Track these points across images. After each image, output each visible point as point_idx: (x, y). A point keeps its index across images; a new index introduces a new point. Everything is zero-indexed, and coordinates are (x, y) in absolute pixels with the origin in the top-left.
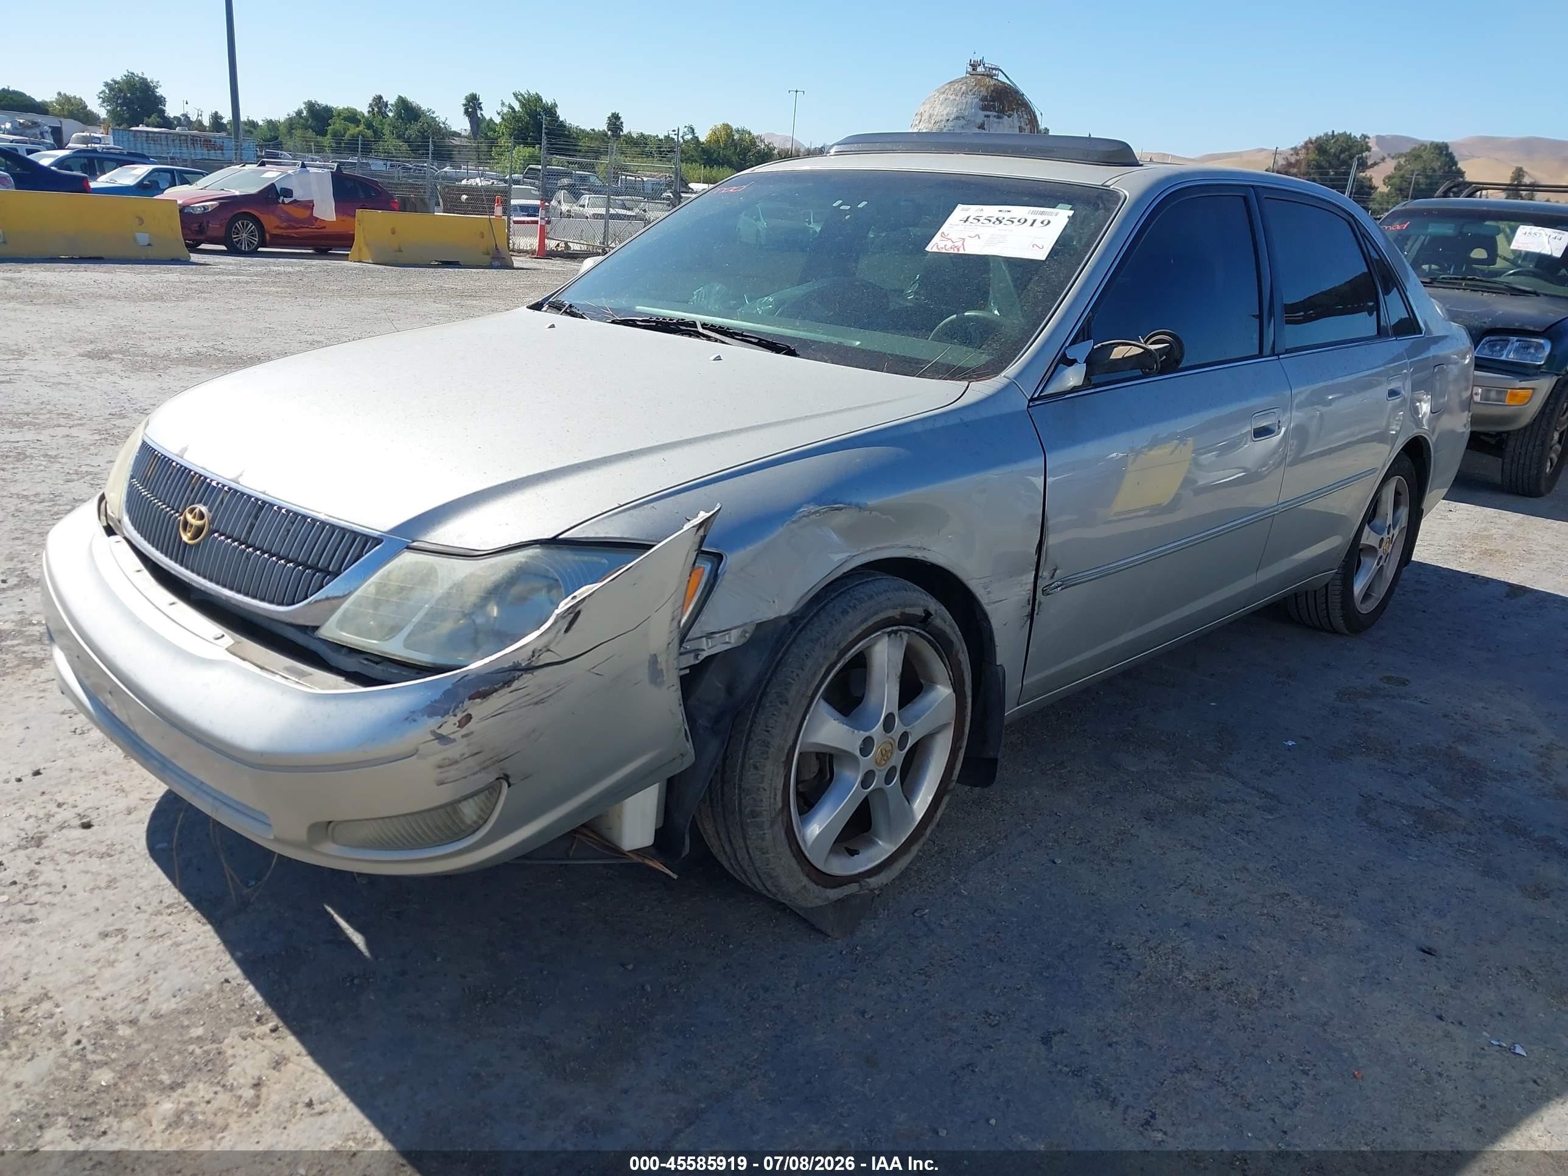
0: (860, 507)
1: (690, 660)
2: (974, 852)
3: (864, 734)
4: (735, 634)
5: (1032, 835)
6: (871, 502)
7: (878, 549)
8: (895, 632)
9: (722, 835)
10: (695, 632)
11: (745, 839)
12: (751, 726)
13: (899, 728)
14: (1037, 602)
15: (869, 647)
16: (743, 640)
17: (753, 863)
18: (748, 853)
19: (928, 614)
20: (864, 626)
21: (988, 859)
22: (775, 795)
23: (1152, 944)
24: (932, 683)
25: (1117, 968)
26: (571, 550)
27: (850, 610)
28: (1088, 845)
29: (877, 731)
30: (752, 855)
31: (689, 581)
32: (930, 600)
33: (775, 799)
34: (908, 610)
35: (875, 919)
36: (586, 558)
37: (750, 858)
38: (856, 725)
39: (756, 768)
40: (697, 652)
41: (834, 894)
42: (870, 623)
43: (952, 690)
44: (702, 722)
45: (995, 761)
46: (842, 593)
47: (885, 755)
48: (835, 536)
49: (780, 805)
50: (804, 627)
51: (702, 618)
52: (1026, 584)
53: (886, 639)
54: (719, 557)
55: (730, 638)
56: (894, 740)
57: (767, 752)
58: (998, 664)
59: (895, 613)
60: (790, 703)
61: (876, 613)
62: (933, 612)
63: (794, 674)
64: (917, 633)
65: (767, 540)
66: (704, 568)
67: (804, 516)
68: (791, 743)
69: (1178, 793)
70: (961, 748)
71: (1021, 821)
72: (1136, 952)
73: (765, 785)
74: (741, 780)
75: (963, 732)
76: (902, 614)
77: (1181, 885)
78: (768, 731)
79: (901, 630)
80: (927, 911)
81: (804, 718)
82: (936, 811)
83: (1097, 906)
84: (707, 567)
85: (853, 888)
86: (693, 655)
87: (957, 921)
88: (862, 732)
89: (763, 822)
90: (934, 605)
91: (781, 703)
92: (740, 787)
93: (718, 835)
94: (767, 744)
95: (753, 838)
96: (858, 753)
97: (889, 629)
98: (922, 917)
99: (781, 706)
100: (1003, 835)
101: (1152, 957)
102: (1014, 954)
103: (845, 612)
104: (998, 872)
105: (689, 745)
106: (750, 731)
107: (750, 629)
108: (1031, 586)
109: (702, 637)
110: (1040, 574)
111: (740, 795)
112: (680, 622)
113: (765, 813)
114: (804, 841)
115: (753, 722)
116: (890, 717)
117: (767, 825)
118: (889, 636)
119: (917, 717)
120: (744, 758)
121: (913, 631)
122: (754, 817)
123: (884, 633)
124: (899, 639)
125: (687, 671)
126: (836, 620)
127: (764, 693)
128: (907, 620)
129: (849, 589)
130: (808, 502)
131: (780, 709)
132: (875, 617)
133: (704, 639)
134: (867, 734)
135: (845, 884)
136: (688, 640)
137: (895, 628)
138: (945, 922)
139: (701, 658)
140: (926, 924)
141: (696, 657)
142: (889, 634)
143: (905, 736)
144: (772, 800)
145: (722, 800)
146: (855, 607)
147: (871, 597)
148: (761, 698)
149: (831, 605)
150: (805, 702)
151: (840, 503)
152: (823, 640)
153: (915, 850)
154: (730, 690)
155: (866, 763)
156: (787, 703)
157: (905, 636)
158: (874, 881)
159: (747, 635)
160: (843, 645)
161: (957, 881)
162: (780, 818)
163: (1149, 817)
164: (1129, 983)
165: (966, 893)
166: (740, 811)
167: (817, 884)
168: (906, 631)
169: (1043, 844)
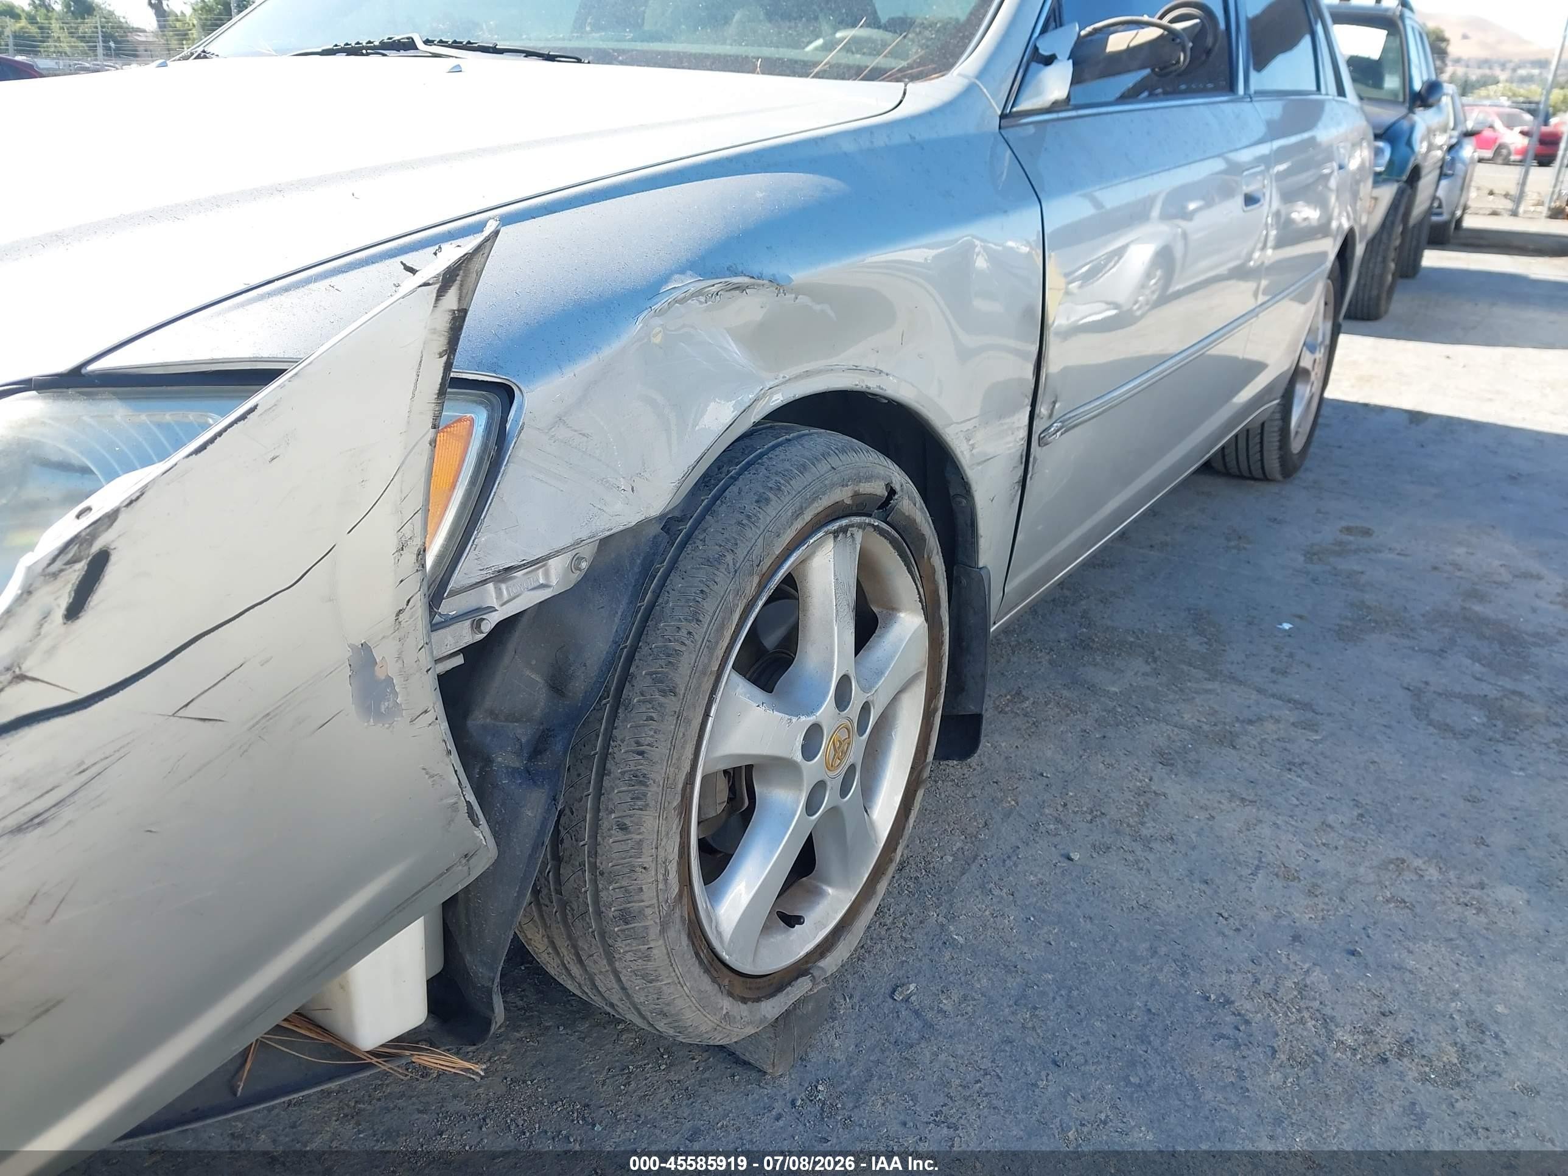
0: (778, 284)
1: (464, 635)
2: (950, 859)
3: (807, 721)
4: (557, 566)
5: (1020, 815)
6: (800, 276)
7: (808, 374)
8: (844, 530)
9: (564, 951)
10: (466, 572)
11: (610, 959)
12: (606, 746)
13: (857, 697)
14: (1031, 459)
15: (803, 561)
16: (576, 577)
17: (628, 996)
18: (619, 980)
19: (892, 492)
20: (799, 525)
21: (974, 867)
22: (666, 873)
23: (1266, 985)
24: (892, 610)
25: (1237, 1046)
26: (122, 398)
27: (771, 496)
28: (1105, 821)
29: (826, 712)
30: (627, 985)
31: (433, 443)
32: (891, 467)
33: (666, 880)
34: (866, 488)
35: (834, 1019)
36: (168, 417)
37: (624, 988)
38: (794, 708)
39: (623, 828)
40: (475, 615)
41: (772, 1008)
42: (808, 516)
43: (923, 619)
44: (505, 759)
45: (977, 719)
46: (749, 464)
47: (840, 750)
48: (733, 348)
49: (675, 889)
50: (689, 537)
51: (482, 537)
52: (1018, 428)
53: (830, 544)
54: (504, 394)
55: (547, 575)
56: (851, 721)
57: (645, 795)
58: (981, 565)
59: (843, 495)
60: (681, 691)
61: (815, 498)
62: (897, 488)
63: (684, 632)
64: (876, 528)
65: (609, 351)
66: (472, 421)
67: (676, 301)
68: (687, 768)
69: (1186, 716)
70: (935, 710)
71: (999, 795)
72: (1248, 1005)
73: (646, 860)
74: (593, 853)
75: (940, 684)
76: (856, 495)
77: (1258, 868)
78: (641, 753)
79: (852, 526)
80: (912, 987)
81: (707, 715)
82: (907, 817)
83: (1158, 927)
84: (480, 418)
85: (802, 987)
86: (468, 623)
87: (965, 998)
88: (803, 718)
89: (646, 928)
90: (899, 478)
91: (663, 693)
92: (594, 867)
93: (555, 948)
94: (640, 779)
95: (629, 956)
96: (798, 757)
97: (836, 525)
98: (907, 1000)
99: (662, 699)
100: (982, 822)
101: (1276, 1013)
102: (1073, 1049)
103: (762, 501)
104: (996, 892)
105: (483, 834)
106: (605, 756)
107: (588, 552)
108: (1023, 433)
109: (484, 582)
110: (1037, 411)
111: (595, 882)
112: (422, 552)
113: (648, 911)
114: (719, 934)
115: (609, 738)
116: (845, 681)
117: (654, 932)
118: (835, 537)
119: (880, 673)
120: (597, 810)
121: (869, 524)
122: (627, 923)
123: (827, 533)
124: (850, 540)
125: (459, 660)
126: (749, 517)
127: (626, 677)
128: (861, 507)
129: (761, 456)
130: (682, 272)
131: (661, 705)
132: (816, 505)
133: (490, 586)
134: (812, 719)
135: (789, 984)
136: (454, 593)
137: (844, 522)
138: (947, 1005)
139: (487, 627)
140: (917, 1013)
141: (477, 626)
142: (836, 534)
143: (866, 708)
144: (661, 886)
145: (559, 892)
146: (779, 489)
147: (803, 469)
148: (620, 689)
149: (734, 489)
150: (708, 686)
151: (743, 274)
152: (729, 558)
153: (882, 887)
154: (557, 685)
155: (812, 770)
156: (673, 692)
157: (859, 535)
158: (830, 963)
159: (584, 565)
160: (767, 563)
161: (941, 919)
162: (677, 913)
163: (1164, 759)
164: (1267, 1072)
165: (961, 940)
166: (599, 913)
167: (744, 1000)
168: (860, 526)
169: (1042, 829)
